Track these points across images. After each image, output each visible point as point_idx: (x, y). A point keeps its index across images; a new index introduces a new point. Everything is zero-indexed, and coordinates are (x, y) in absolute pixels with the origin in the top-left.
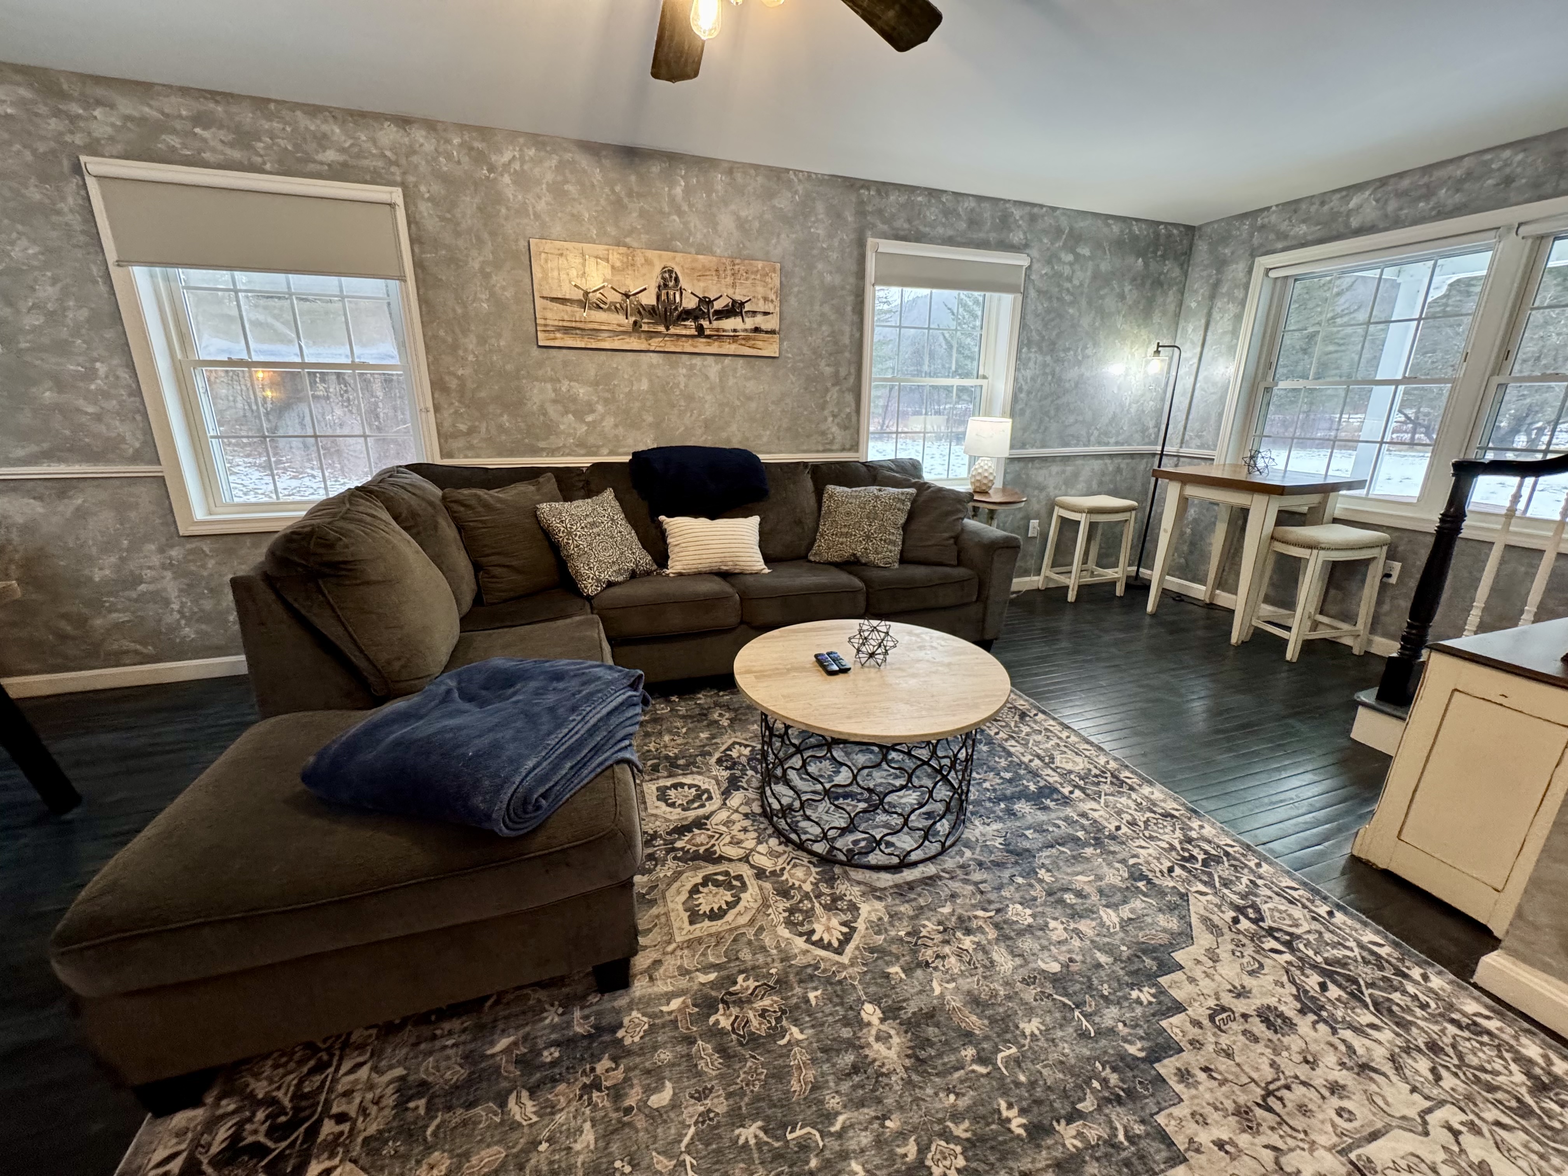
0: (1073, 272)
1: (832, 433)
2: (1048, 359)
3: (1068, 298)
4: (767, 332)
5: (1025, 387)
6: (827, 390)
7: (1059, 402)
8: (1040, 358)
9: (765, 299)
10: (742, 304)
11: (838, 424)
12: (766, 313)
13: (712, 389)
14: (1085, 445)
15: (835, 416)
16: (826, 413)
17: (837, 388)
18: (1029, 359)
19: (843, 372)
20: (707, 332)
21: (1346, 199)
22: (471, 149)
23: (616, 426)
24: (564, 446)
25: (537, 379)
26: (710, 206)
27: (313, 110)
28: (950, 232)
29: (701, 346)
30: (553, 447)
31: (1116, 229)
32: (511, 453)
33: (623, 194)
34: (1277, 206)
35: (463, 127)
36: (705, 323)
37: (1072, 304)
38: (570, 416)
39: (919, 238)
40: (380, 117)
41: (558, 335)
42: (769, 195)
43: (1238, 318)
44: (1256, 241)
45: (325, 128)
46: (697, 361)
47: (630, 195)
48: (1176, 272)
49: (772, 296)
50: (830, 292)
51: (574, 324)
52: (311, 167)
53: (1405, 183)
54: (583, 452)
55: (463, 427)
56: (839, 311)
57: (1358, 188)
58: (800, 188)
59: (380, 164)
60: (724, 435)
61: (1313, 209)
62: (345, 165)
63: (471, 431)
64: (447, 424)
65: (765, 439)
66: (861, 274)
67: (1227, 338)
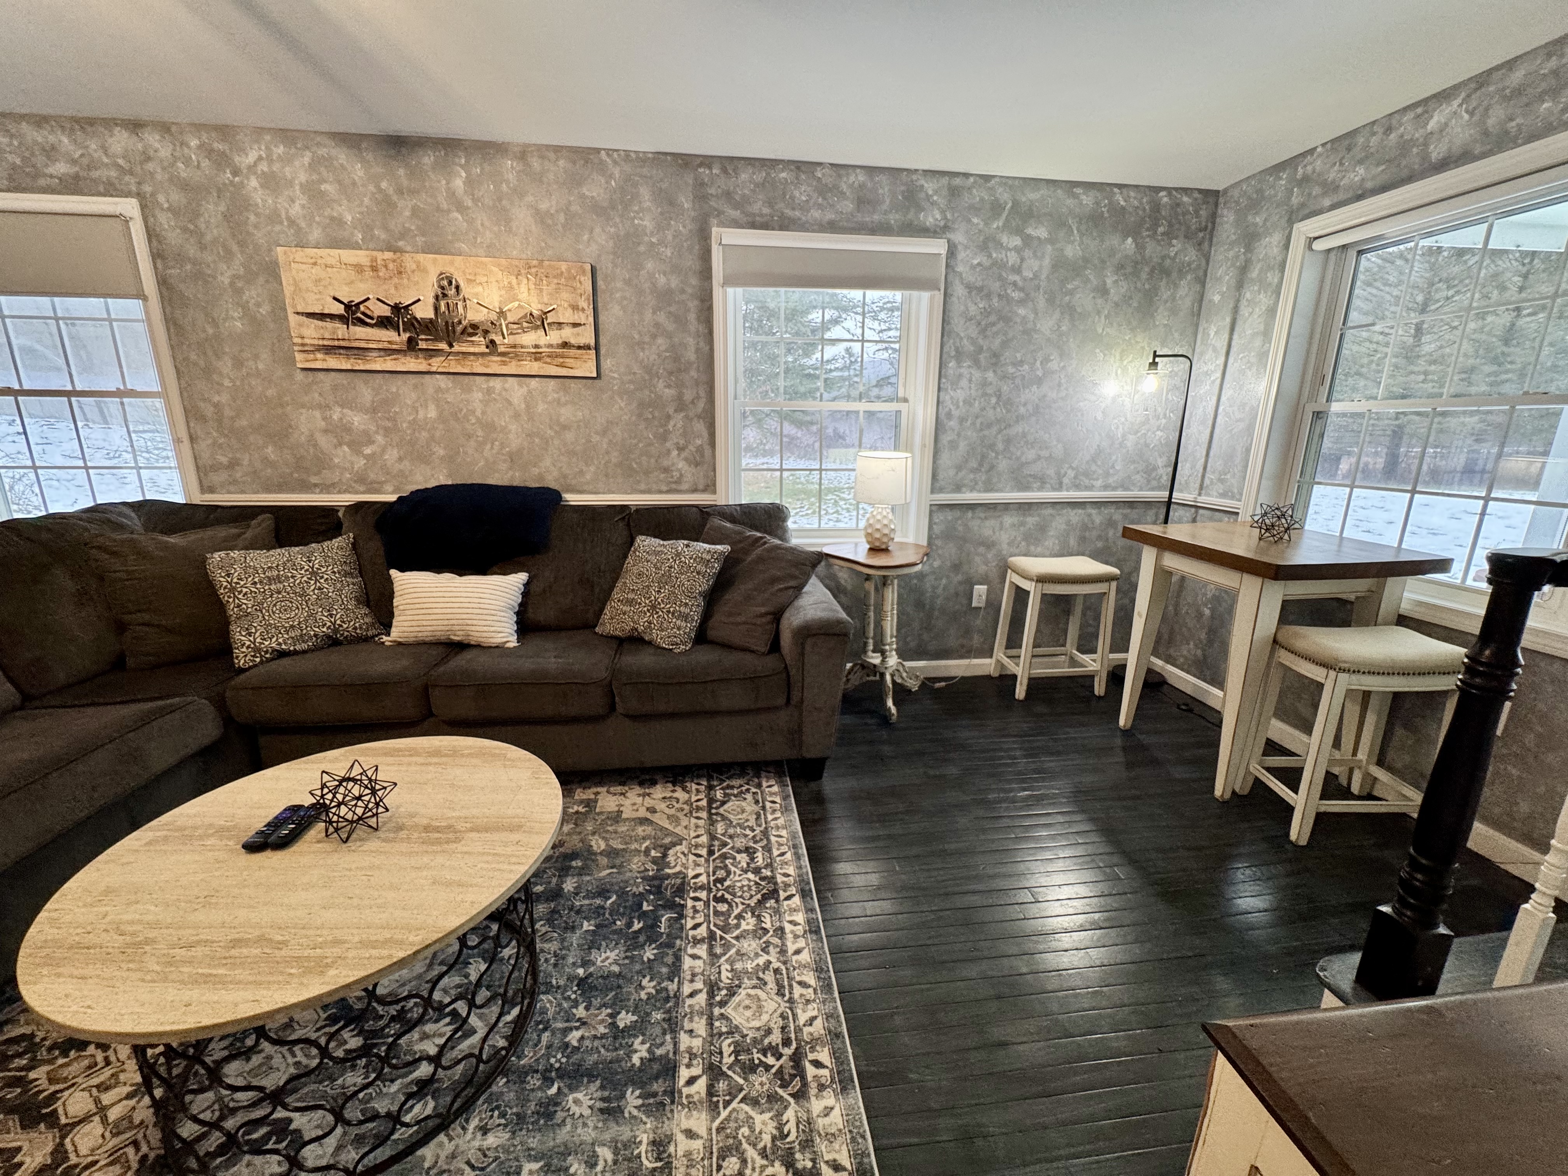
0: (1022, 260)
1: (679, 470)
2: (990, 375)
3: (1016, 295)
4: (579, 348)
5: (956, 413)
6: (669, 417)
7: (1012, 431)
8: (977, 374)
9: (574, 308)
10: (544, 314)
11: (686, 459)
12: (575, 325)
13: (516, 416)
14: (1054, 489)
15: (681, 449)
16: (668, 445)
17: (682, 414)
18: (960, 376)
19: (688, 395)
20: (501, 349)
21: (1421, 120)
22: (212, 150)
23: (400, 459)
24: (342, 482)
25: (303, 406)
26: (500, 199)
27: (41, 121)
28: (830, 216)
29: (494, 365)
30: (329, 482)
31: (1088, 199)
32: (280, 488)
33: (391, 191)
34: (1323, 145)
35: (198, 127)
36: (498, 339)
37: (1022, 302)
38: (346, 448)
39: (786, 224)
40: (110, 123)
41: (319, 356)
42: (574, 181)
44: (1295, 201)
45: (52, 138)
46: (496, 383)
47: (400, 192)
49: (583, 304)
50: (665, 297)
51: (336, 343)
52: (42, 182)
54: (362, 489)
55: (224, 460)
56: (680, 321)
57: (1443, 96)
58: (617, 172)
59: (113, 173)
60: (536, 471)
61: (1374, 141)
62: (76, 177)
63: (233, 464)
64: (205, 456)
65: (588, 477)
66: (706, 273)
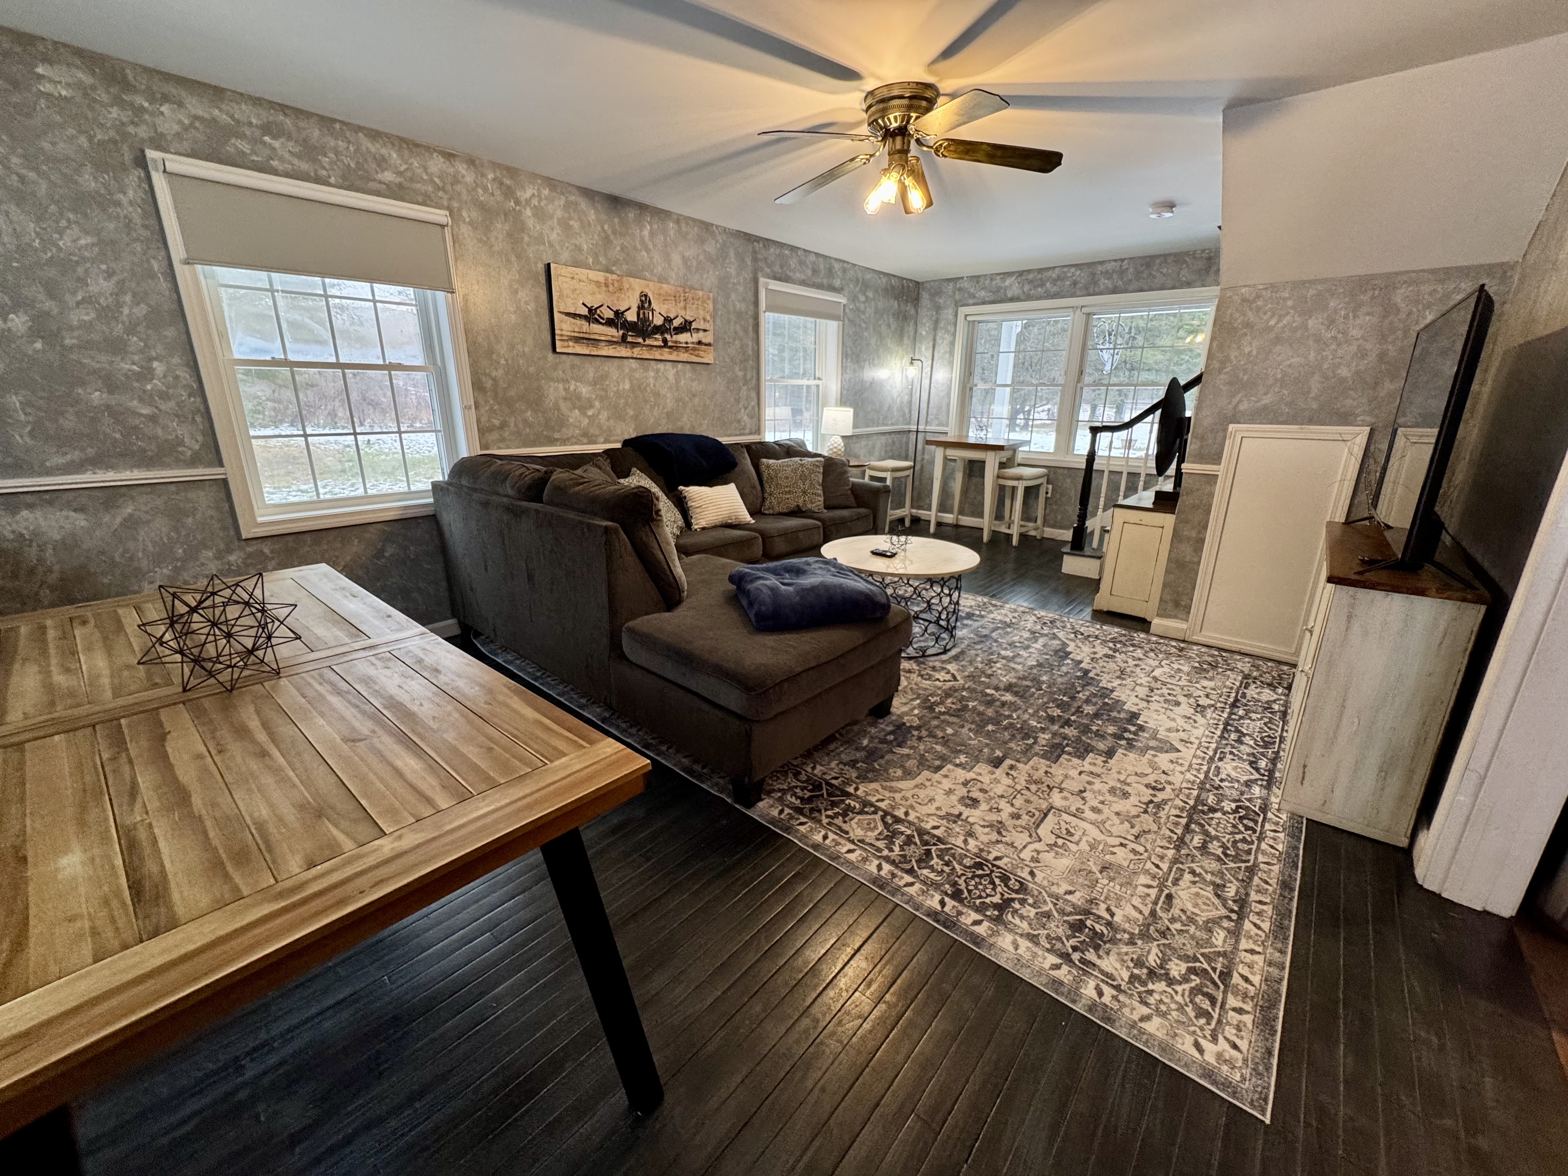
0: (865, 308)
1: (744, 422)
2: (856, 366)
3: (864, 325)
4: (706, 345)
5: (847, 386)
6: (740, 389)
8: (852, 366)
9: (704, 320)
10: (691, 323)
11: (748, 414)
12: (705, 331)
13: (670, 388)
15: (746, 408)
16: (740, 405)
17: (746, 387)
18: (847, 367)
19: (749, 377)
20: (670, 344)
21: (1003, 280)
22: (502, 184)
23: (609, 419)
24: (572, 436)
25: (552, 380)
26: (666, 246)
27: (374, 135)
28: (803, 277)
29: (666, 354)
30: (565, 437)
31: (884, 280)
33: (609, 232)
34: (967, 277)
35: (495, 166)
36: (668, 337)
37: (866, 329)
38: (577, 411)
39: (786, 279)
40: (429, 149)
41: (571, 344)
42: (702, 241)
43: (952, 343)
44: (957, 297)
45: (384, 151)
46: (661, 366)
47: (614, 232)
48: (913, 312)
49: (708, 318)
50: (739, 315)
51: (582, 335)
52: (372, 185)
53: (1031, 276)
54: (585, 441)
55: (497, 422)
56: (746, 331)
57: (1009, 274)
58: (719, 238)
59: (430, 189)
60: (679, 424)
61: (987, 282)
62: (400, 186)
63: (503, 426)
64: (483, 419)
65: (704, 427)
66: (756, 303)
67: (947, 356)
